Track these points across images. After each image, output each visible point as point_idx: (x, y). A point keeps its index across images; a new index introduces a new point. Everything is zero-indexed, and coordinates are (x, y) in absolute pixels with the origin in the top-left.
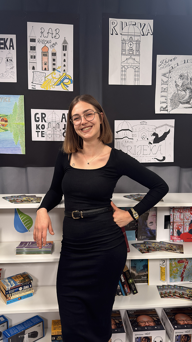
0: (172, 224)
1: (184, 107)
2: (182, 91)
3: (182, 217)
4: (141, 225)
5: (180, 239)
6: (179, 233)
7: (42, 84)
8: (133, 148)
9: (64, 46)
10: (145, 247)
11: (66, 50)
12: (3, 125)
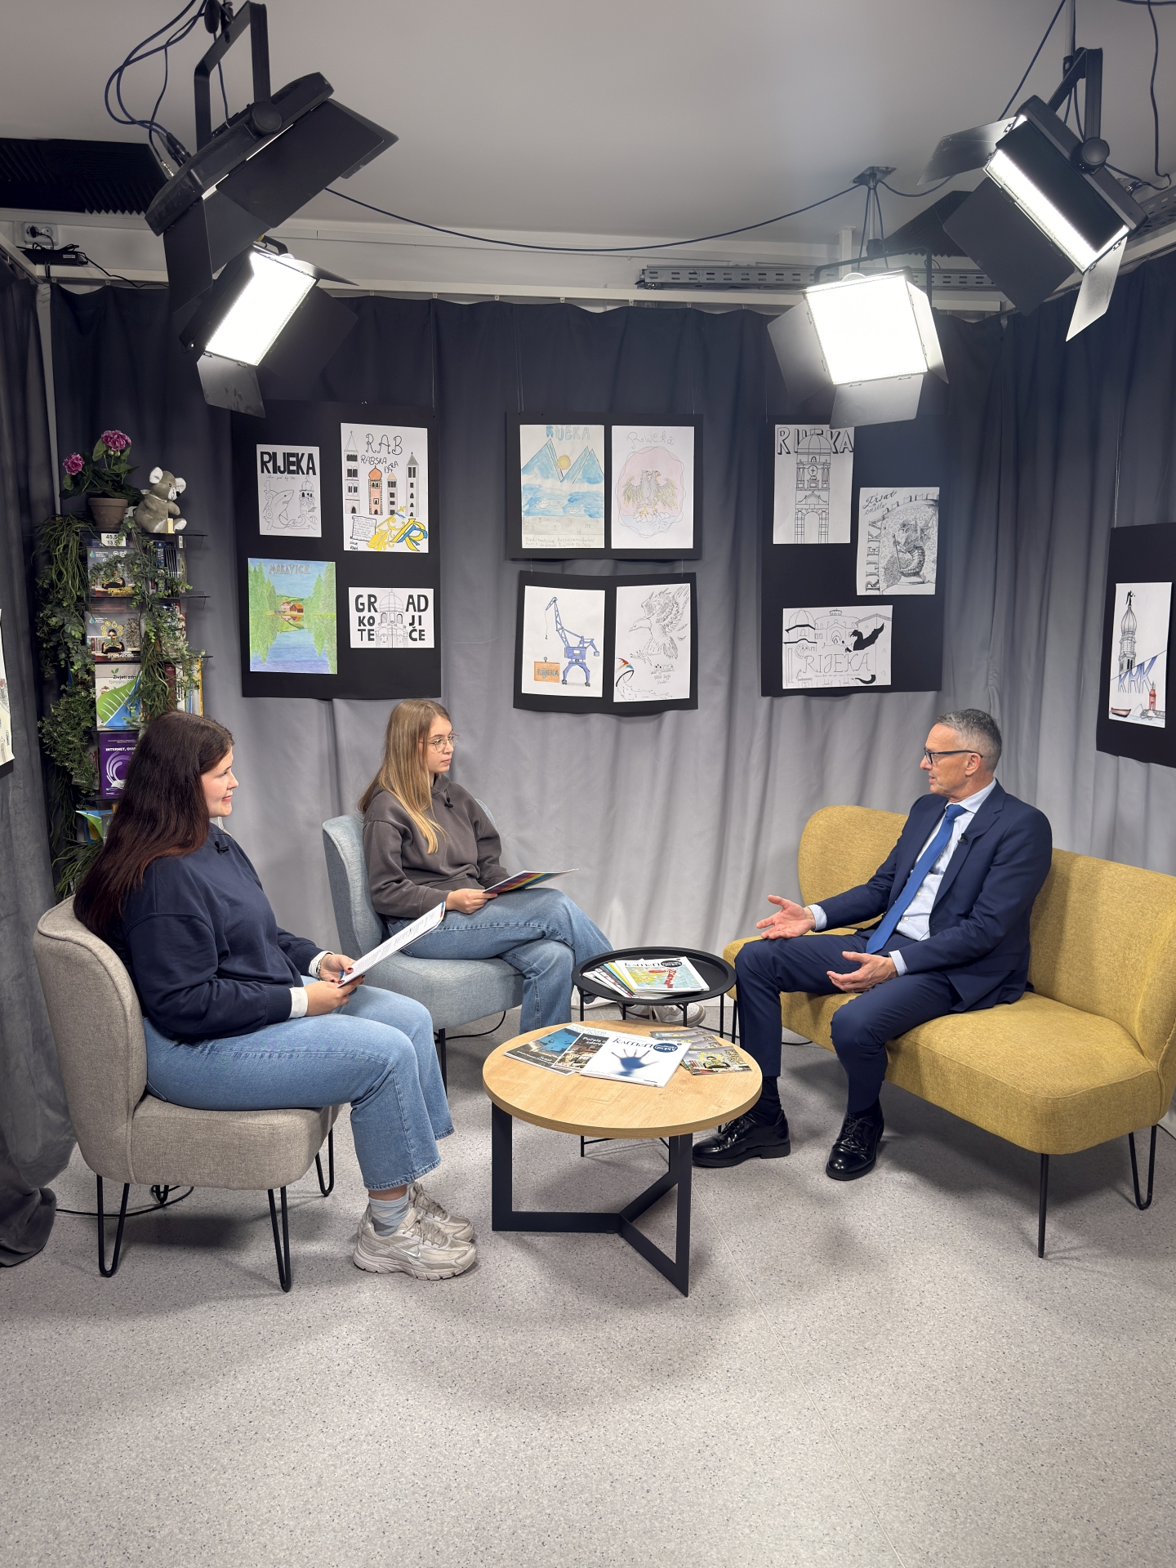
7: (370, 540)
9: (410, 469)
11: (414, 476)
12: (294, 618)
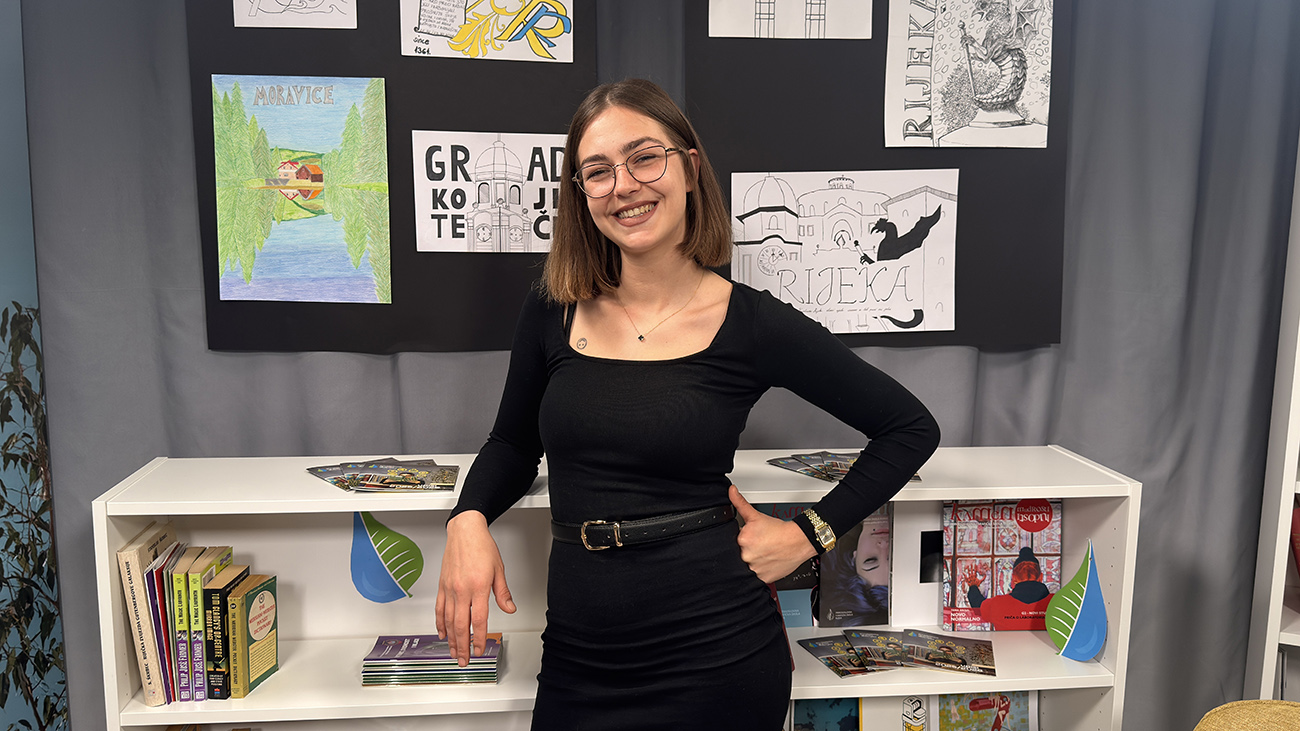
0: (949, 563)
1: (995, 123)
2: (986, 62)
3: (987, 537)
4: (833, 567)
5: (981, 622)
6: (975, 597)
7: (455, 34)
8: (802, 276)
10: (848, 650)
12: (305, 193)
